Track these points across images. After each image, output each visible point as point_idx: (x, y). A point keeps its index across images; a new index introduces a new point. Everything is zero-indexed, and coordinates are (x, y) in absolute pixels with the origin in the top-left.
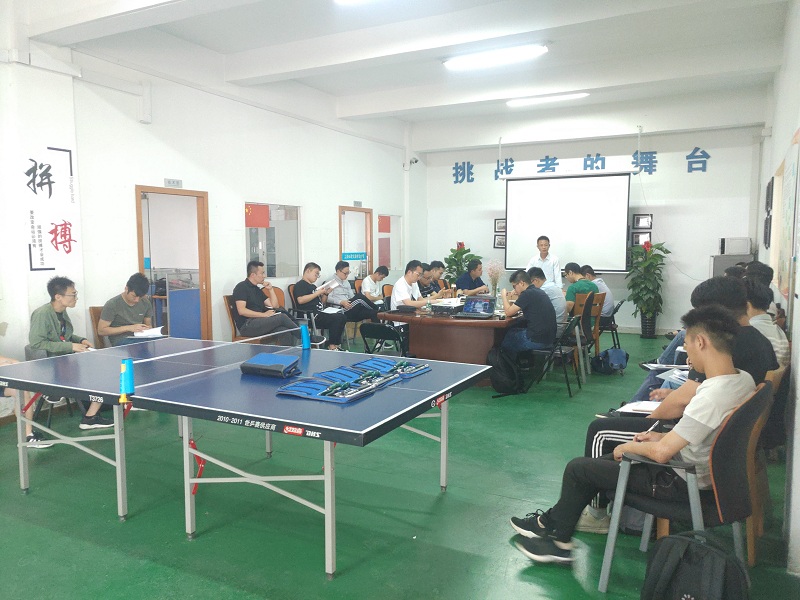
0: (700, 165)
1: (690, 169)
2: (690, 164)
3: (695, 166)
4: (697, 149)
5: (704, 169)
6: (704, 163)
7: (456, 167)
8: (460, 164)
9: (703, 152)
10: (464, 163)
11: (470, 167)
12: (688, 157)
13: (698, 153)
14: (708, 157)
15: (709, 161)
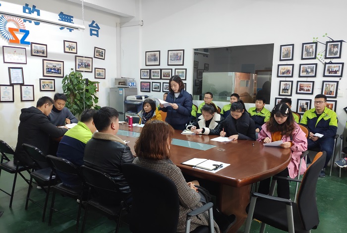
0: (95, 33)
1: (91, 34)
2: (91, 30)
3: (93, 32)
4: (93, 22)
5: (97, 35)
6: (97, 31)
9: (96, 24)
12: (90, 26)
13: (94, 25)
14: (99, 28)
15: (99, 31)
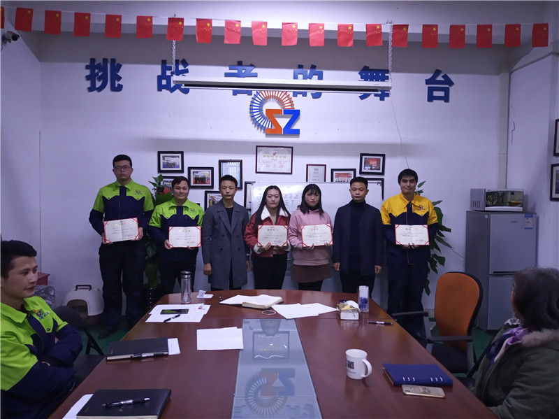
0: (442, 94)
1: (431, 98)
2: (430, 91)
3: (436, 94)
4: (438, 72)
5: (446, 99)
6: (447, 91)
7: (92, 66)
8: (99, 61)
9: (445, 77)
10: (105, 60)
11: (116, 68)
12: (428, 82)
13: (440, 78)
14: (451, 83)
15: (452, 89)
